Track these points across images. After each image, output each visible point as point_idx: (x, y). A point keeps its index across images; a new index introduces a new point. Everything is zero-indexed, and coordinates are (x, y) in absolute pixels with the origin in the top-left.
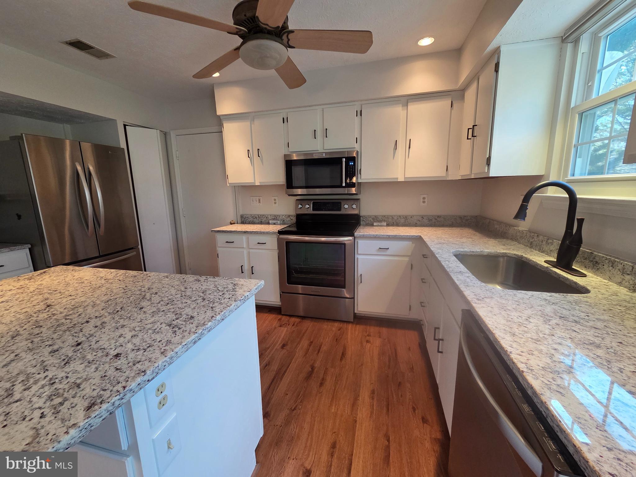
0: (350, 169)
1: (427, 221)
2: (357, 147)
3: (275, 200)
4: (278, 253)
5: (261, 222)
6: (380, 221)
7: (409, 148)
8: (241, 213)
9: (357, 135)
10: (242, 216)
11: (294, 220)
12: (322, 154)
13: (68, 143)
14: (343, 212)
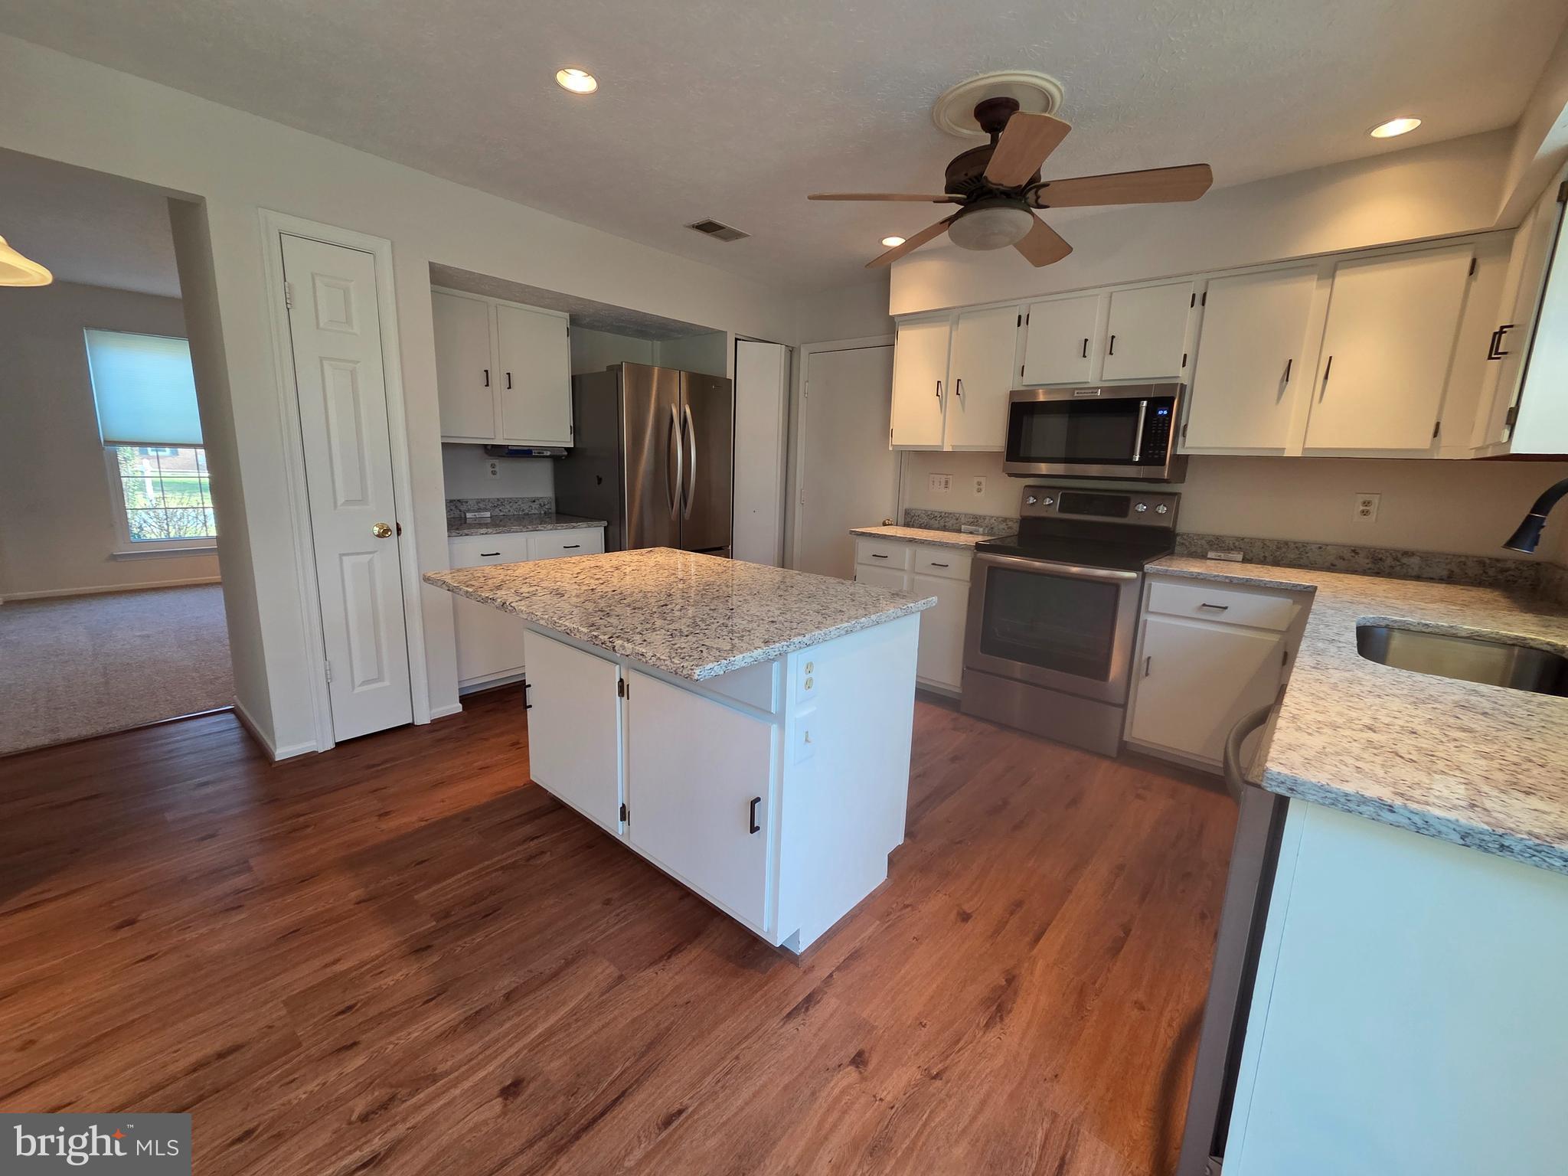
0: (1158, 424)
1: (1367, 561)
2: (1183, 375)
3: (979, 484)
4: (970, 589)
5: (945, 526)
6: (1229, 550)
7: (1326, 377)
8: (907, 506)
9: (1187, 348)
10: (907, 513)
11: (1016, 527)
12: (1096, 391)
13: (656, 370)
14: (1130, 520)
